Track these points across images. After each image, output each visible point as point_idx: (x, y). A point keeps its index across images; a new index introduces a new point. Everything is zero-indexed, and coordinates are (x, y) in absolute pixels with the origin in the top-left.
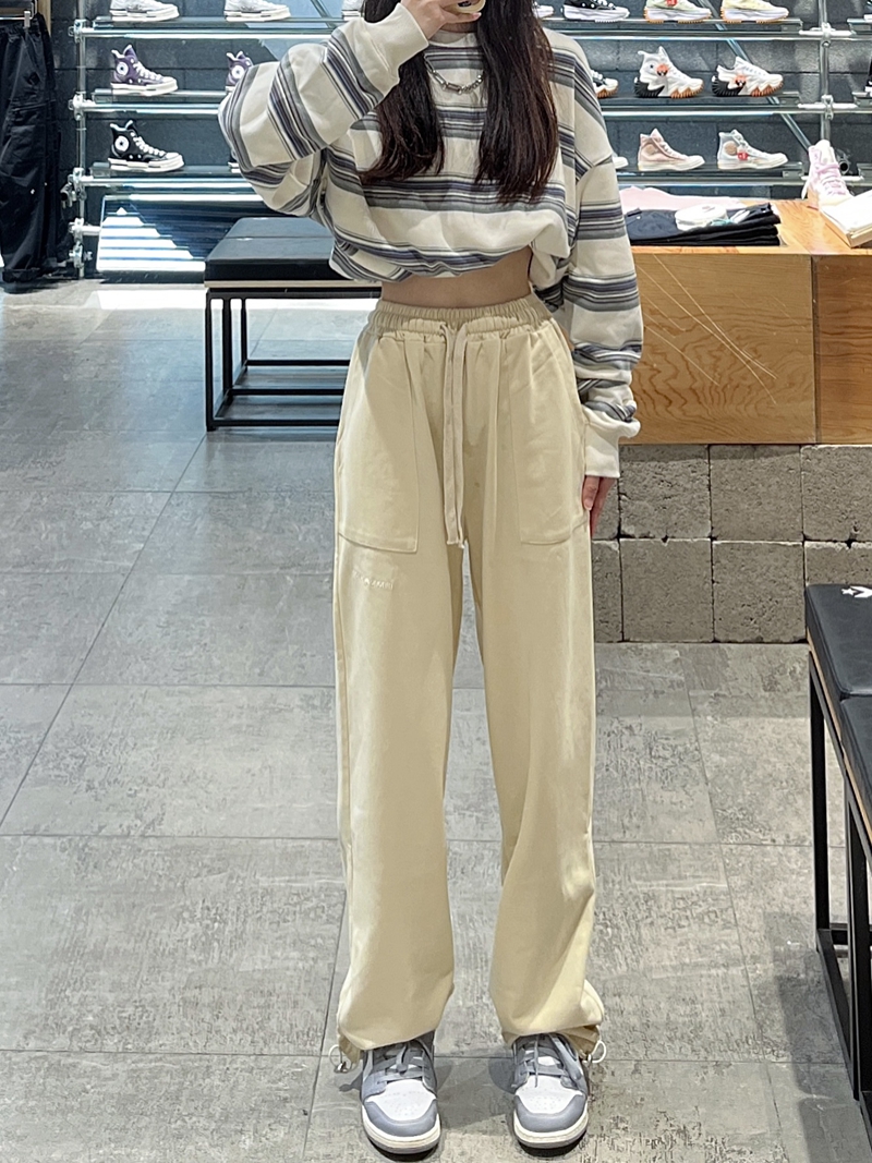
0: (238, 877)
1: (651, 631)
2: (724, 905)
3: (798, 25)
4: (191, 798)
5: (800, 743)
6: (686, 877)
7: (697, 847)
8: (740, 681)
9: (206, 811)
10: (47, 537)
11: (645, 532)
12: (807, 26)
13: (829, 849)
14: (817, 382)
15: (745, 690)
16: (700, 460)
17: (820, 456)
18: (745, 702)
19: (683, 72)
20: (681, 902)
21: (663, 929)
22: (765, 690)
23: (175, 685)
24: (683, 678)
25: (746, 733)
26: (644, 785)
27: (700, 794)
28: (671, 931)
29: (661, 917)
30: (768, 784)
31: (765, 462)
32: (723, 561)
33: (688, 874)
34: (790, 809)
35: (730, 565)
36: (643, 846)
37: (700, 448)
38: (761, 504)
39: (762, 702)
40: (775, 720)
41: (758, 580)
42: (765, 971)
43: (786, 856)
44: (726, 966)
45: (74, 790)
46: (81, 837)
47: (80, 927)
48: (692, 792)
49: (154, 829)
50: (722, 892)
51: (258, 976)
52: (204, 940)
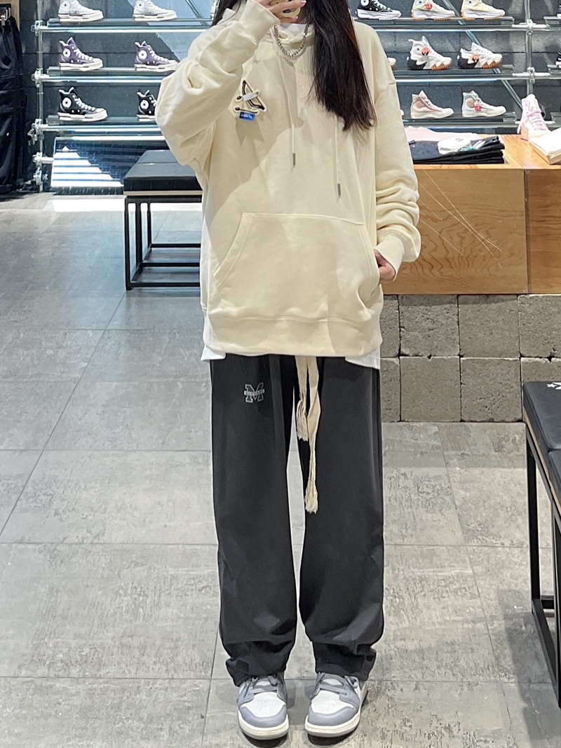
0: (155, 568)
1: (419, 414)
2: (470, 584)
3: (511, 21)
4: (123, 519)
5: (520, 484)
6: (445, 567)
7: (451, 548)
8: (478, 445)
9: (133, 527)
10: (24, 359)
11: (416, 352)
12: (517, 22)
13: (540, 550)
14: (528, 253)
15: (482, 452)
16: (452, 305)
17: (531, 302)
18: (481, 458)
19: (438, 53)
20: (443, 582)
21: (432, 598)
22: (495, 451)
23: (110, 450)
24: (440, 444)
25: (483, 478)
26: (414, 509)
27: (452, 515)
28: (438, 600)
29: (431, 591)
30: (498, 509)
31: (495, 306)
32: (468, 371)
33: (446, 565)
34: (513, 525)
35: (472, 373)
36: (416, 547)
37: (451, 297)
38: (492, 334)
39: (493, 458)
40: (503, 469)
41: (490, 383)
42: (499, 625)
43: (511, 553)
44: (474, 622)
45: (46, 515)
46: (52, 544)
47: (53, 599)
48: (446, 514)
49: (99, 540)
50: (469, 576)
51: (169, 629)
52: (133, 606)
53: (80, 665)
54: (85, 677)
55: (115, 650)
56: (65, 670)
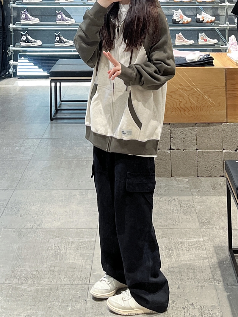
0: (64, 238)
1: (180, 174)
2: (202, 245)
3: (219, 2)
4: (50, 218)
5: (223, 203)
7: (194, 230)
8: (205, 187)
9: (55, 221)
11: (178, 148)
12: (222, 3)
14: (227, 105)
15: (207, 189)
16: (193, 127)
17: (228, 126)
18: (207, 192)
20: (190, 244)
21: (185, 251)
22: (213, 189)
24: (189, 187)
25: (207, 201)
26: (179, 214)
27: (195, 216)
28: (187, 251)
29: (185, 248)
30: (214, 213)
31: (212, 128)
32: (200, 156)
33: (192, 237)
34: (220, 220)
35: (202, 157)
36: (179, 230)
37: (194, 124)
38: (211, 140)
39: (212, 192)
40: (216, 197)
41: (210, 161)
42: (214, 261)
43: (219, 232)
44: (203, 260)
48: (192, 216)
49: (40, 226)
50: (201, 241)
51: (70, 264)
53: (32, 279)
55: (47, 272)
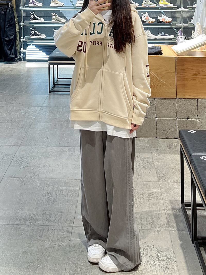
0: (55, 187)
1: (142, 135)
2: (160, 195)
3: (176, 7)
4: (45, 170)
6: (151, 189)
7: (153, 182)
8: (162, 147)
9: (48, 173)
10: (15, 116)
12: (178, 8)
15: (164, 149)
17: (181, 101)
18: (164, 151)
20: (150, 194)
21: (146, 200)
22: (168, 149)
23: (41, 146)
24: (149, 146)
25: (164, 158)
26: (141, 169)
27: (154, 171)
28: (148, 200)
29: (146, 197)
30: (169, 169)
31: (167, 102)
32: (159, 122)
34: (174, 174)
36: (142, 182)
37: (153, 99)
39: (168, 151)
40: (171, 155)
41: (167, 126)
43: (173, 185)
45: (20, 168)
46: (22, 178)
47: (21, 197)
48: (152, 171)
49: (37, 177)
50: (159, 192)
51: (59, 208)
52: (48, 200)
53: (29, 220)
54: (31, 225)
55: (41, 215)
56: (24, 222)
